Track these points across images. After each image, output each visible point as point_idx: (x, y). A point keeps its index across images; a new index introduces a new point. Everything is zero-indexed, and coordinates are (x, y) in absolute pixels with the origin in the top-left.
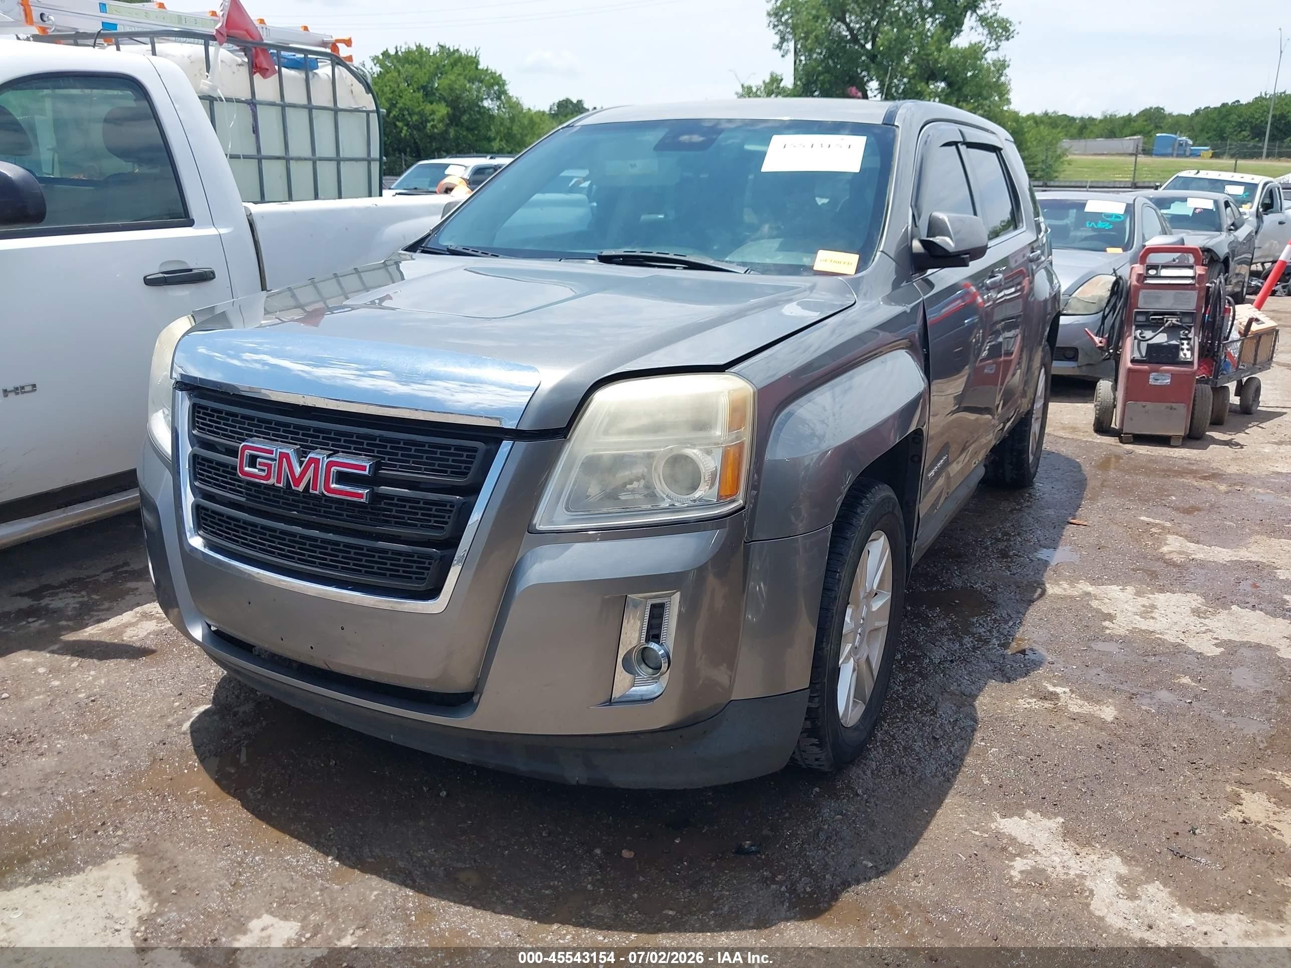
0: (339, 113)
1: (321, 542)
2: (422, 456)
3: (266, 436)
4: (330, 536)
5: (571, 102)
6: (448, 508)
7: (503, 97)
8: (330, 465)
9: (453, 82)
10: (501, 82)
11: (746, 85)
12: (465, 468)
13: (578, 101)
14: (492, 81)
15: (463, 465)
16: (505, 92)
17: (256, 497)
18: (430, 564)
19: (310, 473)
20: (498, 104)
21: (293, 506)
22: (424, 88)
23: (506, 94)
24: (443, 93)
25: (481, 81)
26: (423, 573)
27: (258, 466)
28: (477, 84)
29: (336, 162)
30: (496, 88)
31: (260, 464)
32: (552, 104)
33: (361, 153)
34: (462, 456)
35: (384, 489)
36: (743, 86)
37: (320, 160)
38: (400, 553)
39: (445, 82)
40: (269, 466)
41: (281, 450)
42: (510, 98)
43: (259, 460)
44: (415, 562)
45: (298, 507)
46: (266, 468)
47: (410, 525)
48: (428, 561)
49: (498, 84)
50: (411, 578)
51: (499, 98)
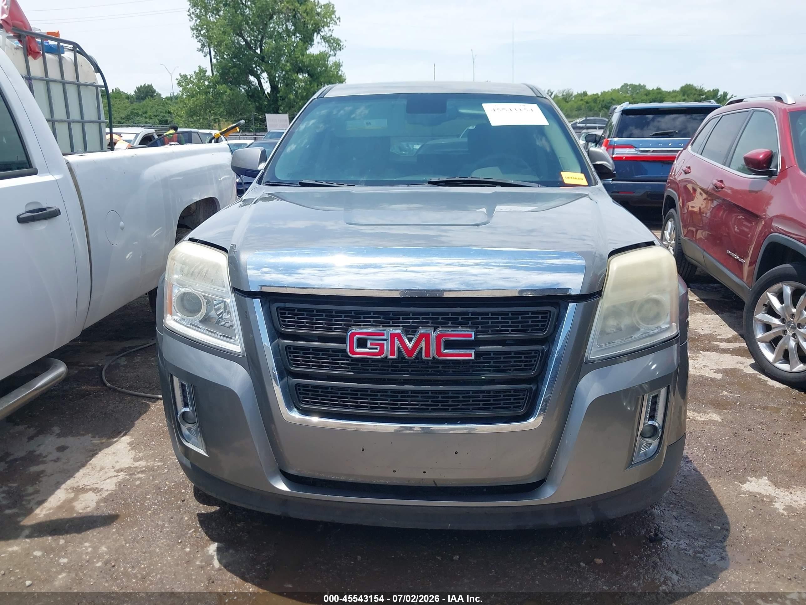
0: (81, 87)
1: (432, 393)
2: (508, 322)
3: (367, 324)
4: (441, 388)
6: (533, 354)
8: (439, 337)
11: (182, 74)
12: (542, 325)
15: (540, 324)
17: (364, 369)
18: (524, 395)
19: (423, 344)
21: (403, 371)
26: (519, 403)
27: (369, 346)
29: (81, 123)
31: (371, 344)
33: (94, 117)
34: (538, 317)
35: (483, 348)
36: (180, 75)
37: (74, 122)
38: (499, 391)
40: (382, 345)
41: (391, 332)
43: (369, 342)
44: (512, 396)
45: (408, 371)
46: (379, 347)
47: (507, 370)
48: (522, 393)
50: (510, 407)
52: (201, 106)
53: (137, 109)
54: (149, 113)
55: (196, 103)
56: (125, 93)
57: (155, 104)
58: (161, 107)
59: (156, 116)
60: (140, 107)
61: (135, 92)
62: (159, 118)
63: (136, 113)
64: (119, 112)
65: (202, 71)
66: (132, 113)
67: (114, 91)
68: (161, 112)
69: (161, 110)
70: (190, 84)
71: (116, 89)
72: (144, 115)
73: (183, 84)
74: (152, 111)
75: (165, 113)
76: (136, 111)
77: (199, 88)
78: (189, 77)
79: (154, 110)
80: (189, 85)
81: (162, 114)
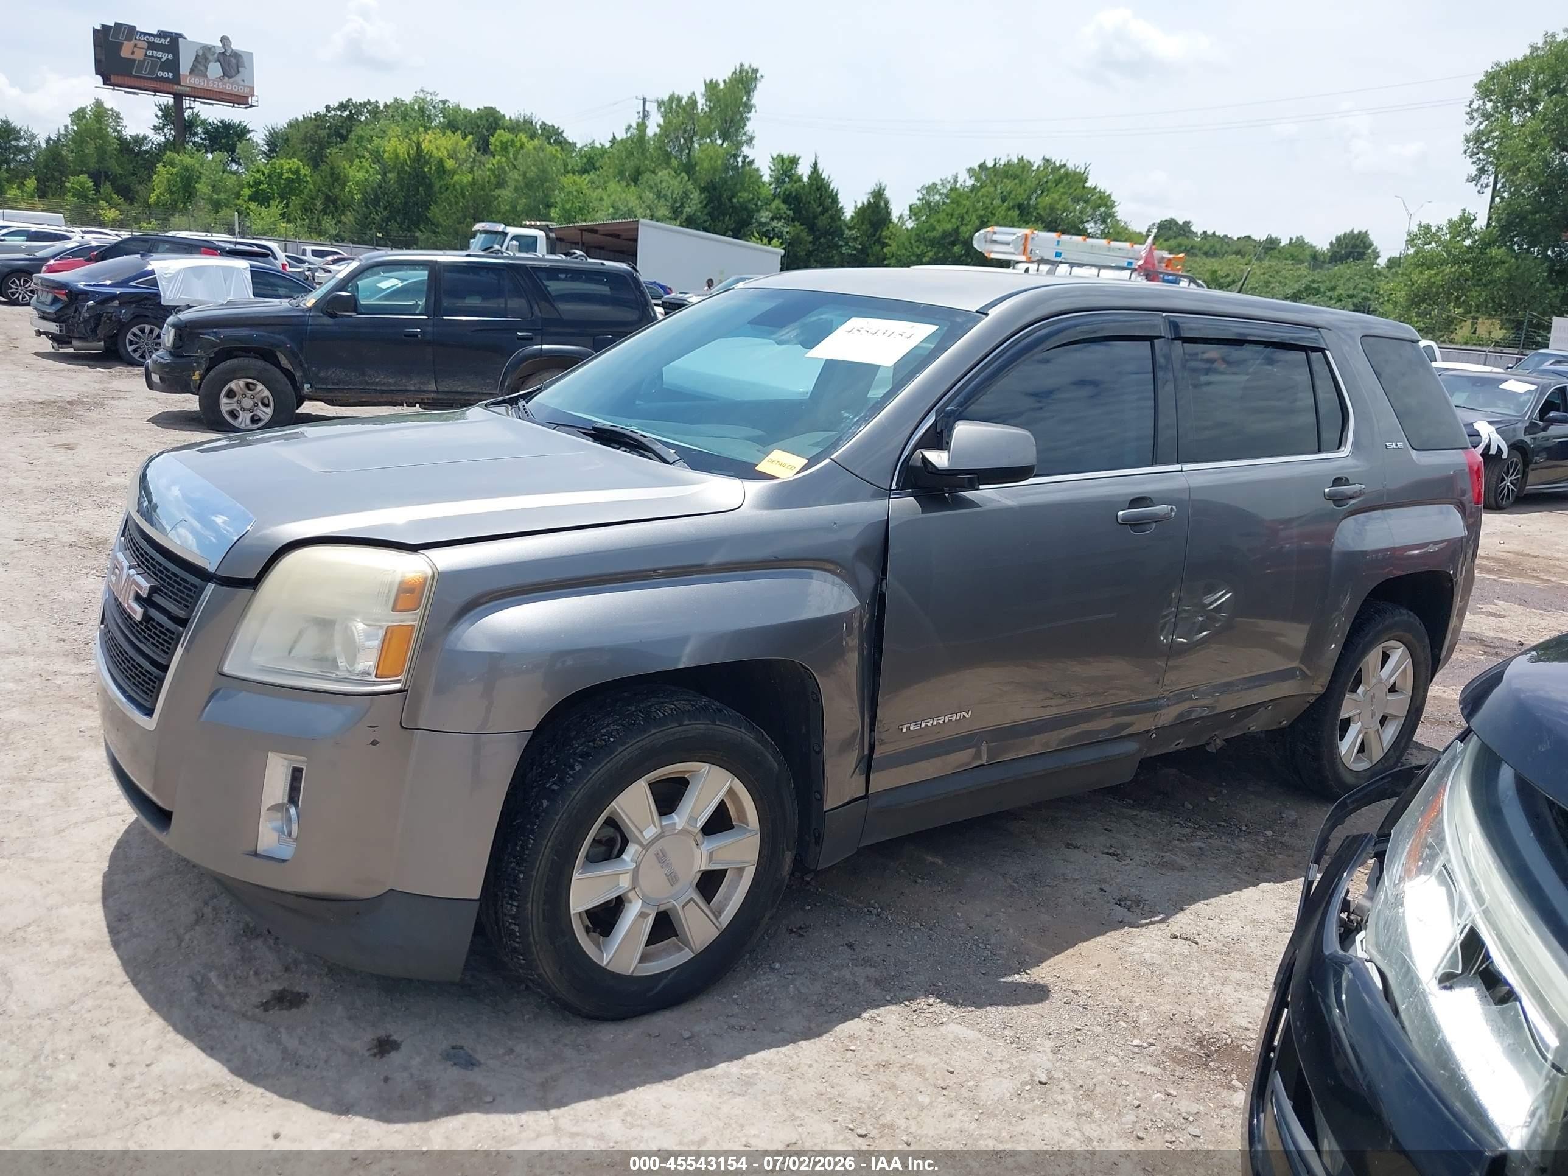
5: (1176, 223)
7: (1109, 220)
9: (1055, 201)
10: (1109, 203)
11: (1422, 223)
13: (1185, 223)
14: (1099, 201)
16: (1112, 215)
20: (1102, 228)
22: (1020, 206)
23: (1114, 217)
24: (1042, 213)
25: (1086, 201)
28: (1081, 204)
30: (1102, 209)
32: (1151, 224)
36: (1417, 225)
39: (1047, 200)
42: (1117, 221)
49: (1106, 205)
51: (1104, 221)
52: (1442, 286)
53: (1319, 282)
54: (1339, 291)
55: (1433, 280)
56: (1311, 246)
57: (1356, 275)
58: (1365, 280)
59: (1350, 296)
60: (1325, 278)
61: (1331, 244)
62: (1355, 300)
63: (1314, 288)
64: (1286, 285)
65: (1467, 220)
66: (1308, 288)
67: (1293, 241)
68: (1363, 290)
69: (1364, 286)
70: (1433, 244)
71: (1297, 238)
72: (1328, 294)
73: (1419, 242)
74: (1346, 287)
75: (1371, 293)
76: (1315, 285)
77: (1449, 253)
78: (1434, 230)
79: (1351, 285)
80: (1430, 243)
81: (1364, 294)
